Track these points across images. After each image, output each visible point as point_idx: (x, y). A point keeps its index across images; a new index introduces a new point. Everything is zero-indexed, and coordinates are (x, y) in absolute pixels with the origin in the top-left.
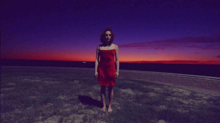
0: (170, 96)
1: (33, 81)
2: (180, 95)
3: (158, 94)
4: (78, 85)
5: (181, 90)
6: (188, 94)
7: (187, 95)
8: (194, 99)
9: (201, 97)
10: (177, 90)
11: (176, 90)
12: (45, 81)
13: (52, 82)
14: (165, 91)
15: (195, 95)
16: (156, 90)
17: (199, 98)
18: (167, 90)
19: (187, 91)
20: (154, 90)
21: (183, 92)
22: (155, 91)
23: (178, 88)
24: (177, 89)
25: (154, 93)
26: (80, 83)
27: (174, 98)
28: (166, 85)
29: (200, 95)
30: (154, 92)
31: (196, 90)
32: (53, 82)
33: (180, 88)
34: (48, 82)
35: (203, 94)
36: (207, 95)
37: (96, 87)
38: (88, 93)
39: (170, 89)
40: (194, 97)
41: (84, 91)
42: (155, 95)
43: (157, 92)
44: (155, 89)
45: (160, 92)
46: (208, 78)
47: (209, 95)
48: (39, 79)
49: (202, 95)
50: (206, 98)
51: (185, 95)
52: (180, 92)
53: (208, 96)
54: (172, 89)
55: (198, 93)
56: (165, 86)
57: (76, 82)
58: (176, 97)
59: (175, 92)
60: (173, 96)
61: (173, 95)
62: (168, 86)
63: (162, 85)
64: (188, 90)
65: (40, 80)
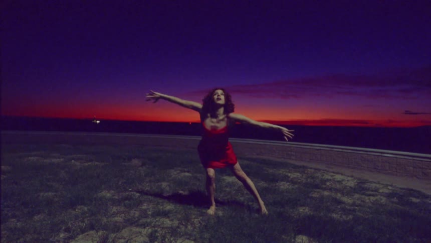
0: (319, 188)
1: (47, 161)
2: (338, 186)
3: (296, 186)
4: (140, 168)
5: (338, 177)
6: (351, 183)
7: (351, 187)
8: (363, 194)
9: (376, 190)
10: (332, 176)
11: (330, 178)
12: (73, 161)
13: (86, 164)
14: (309, 180)
15: (366, 186)
16: (291, 177)
17: (372, 191)
18: (313, 178)
19: (349, 178)
20: (289, 177)
21: (343, 180)
22: (290, 179)
23: (333, 172)
24: (332, 174)
25: (288, 184)
26: (143, 165)
27: (326, 193)
28: (311, 168)
29: (373, 186)
30: (288, 181)
31: (367, 176)
32: (90, 163)
33: (338, 173)
34: (78, 163)
35: (379, 183)
36: (387, 185)
37: (175, 173)
38: (159, 184)
39: (319, 175)
40: (364, 189)
41: (150, 181)
42: (290, 187)
43: (293, 182)
44: (289, 174)
45: (299, 181)
46: (389, 153)
47: (391, 186)
48: (59, 158)
49: (378, 185)
50: (385, 191)
51: (345, 187)
52: (338, 182)
53: (390, 188)
54: (323, 176)
55: (371, 182)
56: (309, 170)
57: (135, 162)
58: (330, 190)
59: (328, 180)
60: (325, 189)
61: (324, 186)
62: (316, 169)
63: (304, 167)
64: (352, 176)
65: (62, 160)
